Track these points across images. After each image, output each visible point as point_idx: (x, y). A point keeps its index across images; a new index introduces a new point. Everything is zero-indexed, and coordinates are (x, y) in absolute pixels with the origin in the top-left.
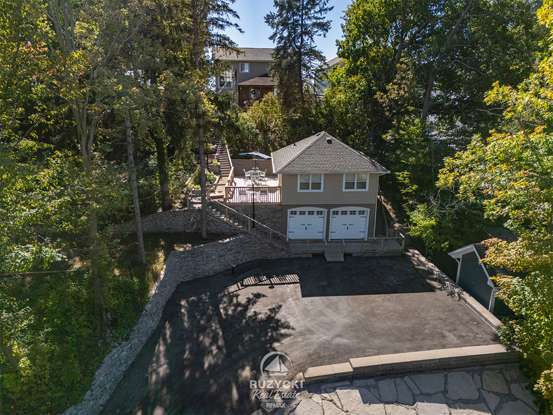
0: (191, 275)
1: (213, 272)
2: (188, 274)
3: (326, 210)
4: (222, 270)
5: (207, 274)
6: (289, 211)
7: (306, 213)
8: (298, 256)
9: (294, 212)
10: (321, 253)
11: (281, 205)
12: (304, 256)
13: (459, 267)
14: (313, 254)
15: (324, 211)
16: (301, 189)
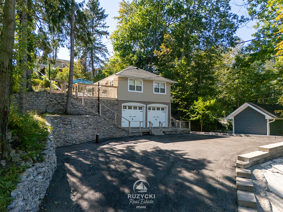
0: (62, 141)
1: (79, 142)
2: (59, 139)
3: (145, 106)
4: (85, 141)
5: (74, 142)
6: (123, 105)
7: (133, 108)
8: (134, 134)
9: (125, 107)
10: (148, 132)
11: (117, 100)
12: (137, 134)
13: (233, 124)
14: (143, 133)
15: (143, 106)
16: (130, 89)
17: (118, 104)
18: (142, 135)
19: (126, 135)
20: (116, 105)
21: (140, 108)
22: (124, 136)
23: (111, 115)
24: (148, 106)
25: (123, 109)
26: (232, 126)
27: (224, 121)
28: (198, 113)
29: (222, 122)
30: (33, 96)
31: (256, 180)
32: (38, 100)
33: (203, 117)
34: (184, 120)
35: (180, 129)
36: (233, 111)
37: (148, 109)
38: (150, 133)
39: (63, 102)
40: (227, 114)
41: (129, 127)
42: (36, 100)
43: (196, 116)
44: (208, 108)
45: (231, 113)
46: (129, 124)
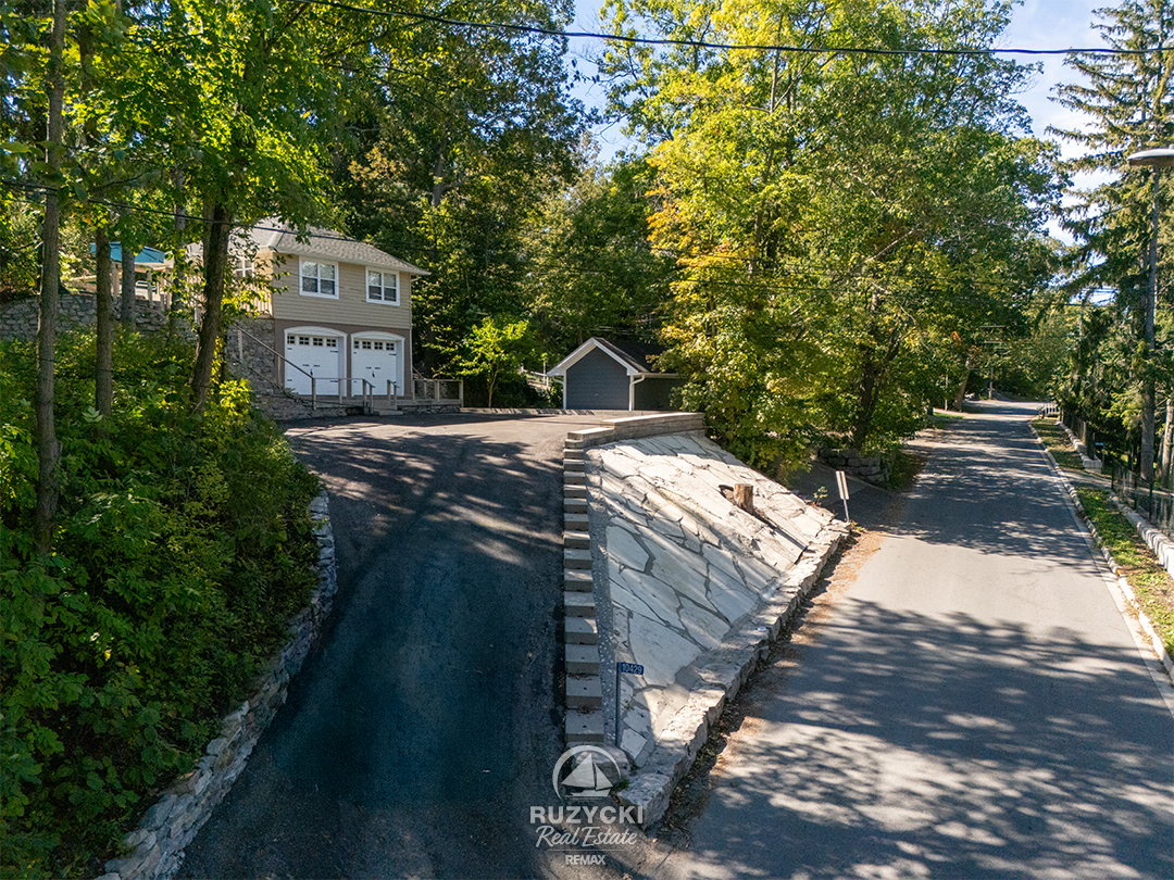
3: (345, 336)
6: (287, 332)
7: (311, 341)
8: (325, 412)
9: (292, 339)
10: (358, 408)
11: (271, 318)
12: (334, 413)
13: (564, 391)
14: (347, 409)
15: (341, 338)
16: (305, 289)
17: (273, 330)
18: (345, 414)
19: (306, 415)
20: (269, 331)
21: (332, 342)
22: (301, 417)
23: (258, 359)
24: (353, 336)
25: (287, 346)
26: (562, 396)
27: (542, 384)
28: (483, 358)
29: (539, 386)
30: (74, 306)
31: (589, 460)
32: (87, 318)
33: (494, 369)
34: (442, 377)
35: (438, 400)
36: (567, 355)
37: (353, 344)
38: (366, 410)
39: (150, 323)
40: (552, 363)
41: (312, 396)
42: (81, 317)
43: (477, 367)
44: (507, 346)
45: (562, 359)
46: (313, 386)
